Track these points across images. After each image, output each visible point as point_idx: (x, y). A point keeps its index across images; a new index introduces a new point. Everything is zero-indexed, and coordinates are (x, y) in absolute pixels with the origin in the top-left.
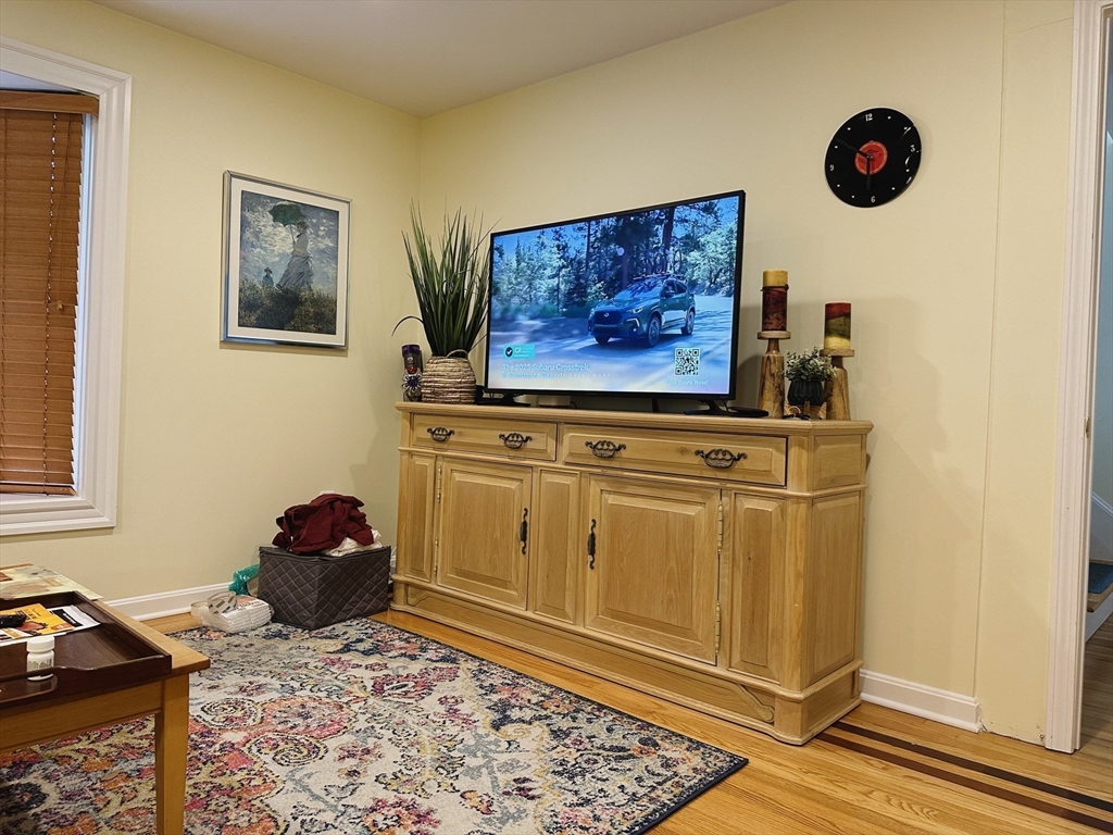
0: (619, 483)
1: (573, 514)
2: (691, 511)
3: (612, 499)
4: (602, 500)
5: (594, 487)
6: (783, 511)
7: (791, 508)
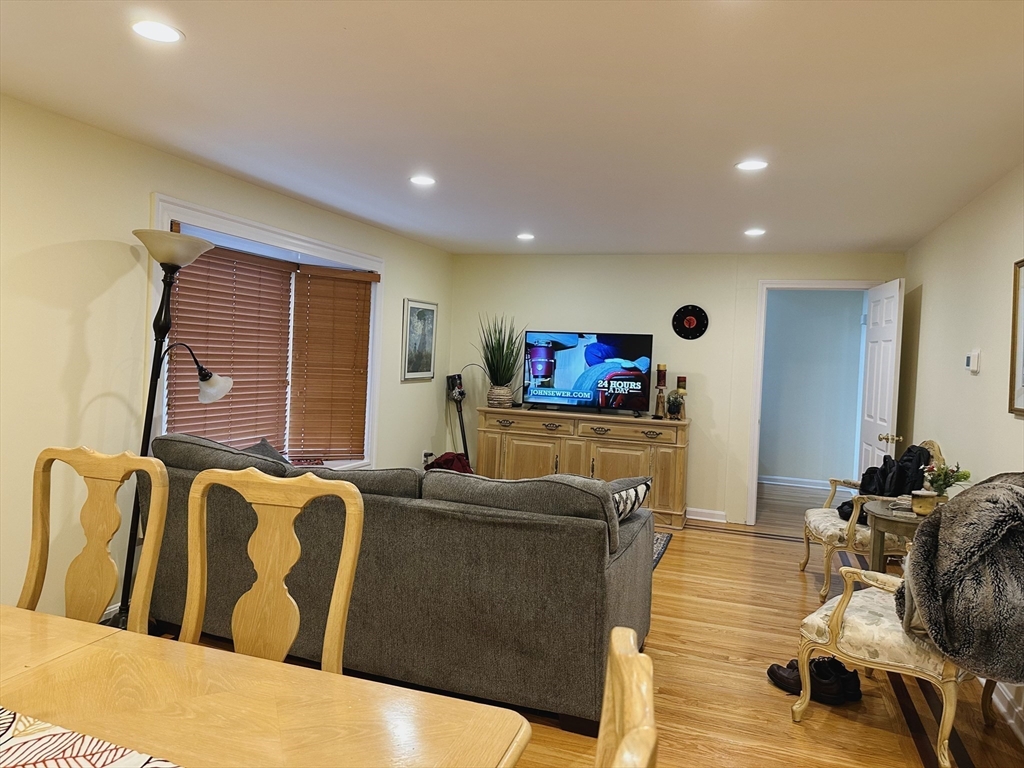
0: (606, 444)
1: (583, 457)
2: (638, 453)
3: (602, 450)
4: (597, 451)
5: (593, 446)
6: (675, 453)
7: (678, 451)
